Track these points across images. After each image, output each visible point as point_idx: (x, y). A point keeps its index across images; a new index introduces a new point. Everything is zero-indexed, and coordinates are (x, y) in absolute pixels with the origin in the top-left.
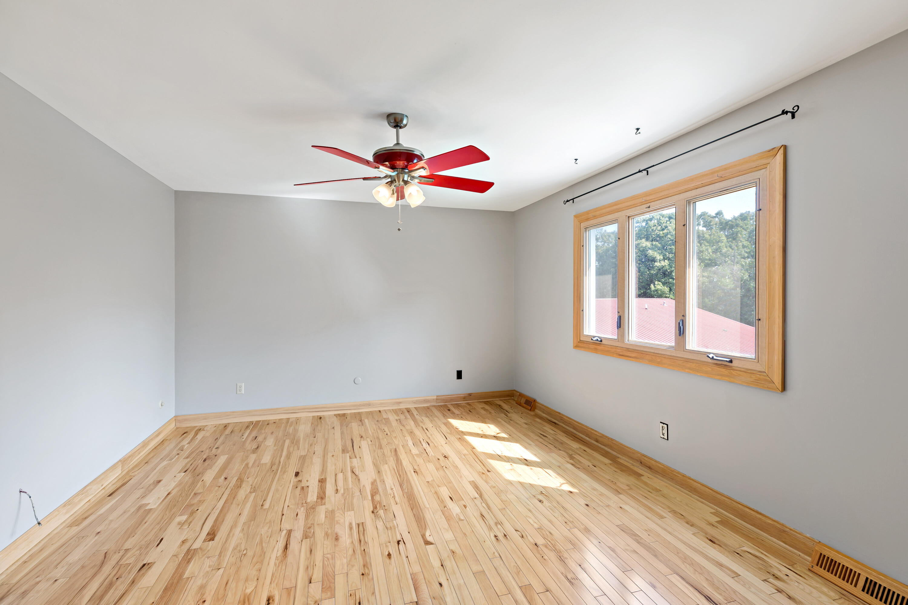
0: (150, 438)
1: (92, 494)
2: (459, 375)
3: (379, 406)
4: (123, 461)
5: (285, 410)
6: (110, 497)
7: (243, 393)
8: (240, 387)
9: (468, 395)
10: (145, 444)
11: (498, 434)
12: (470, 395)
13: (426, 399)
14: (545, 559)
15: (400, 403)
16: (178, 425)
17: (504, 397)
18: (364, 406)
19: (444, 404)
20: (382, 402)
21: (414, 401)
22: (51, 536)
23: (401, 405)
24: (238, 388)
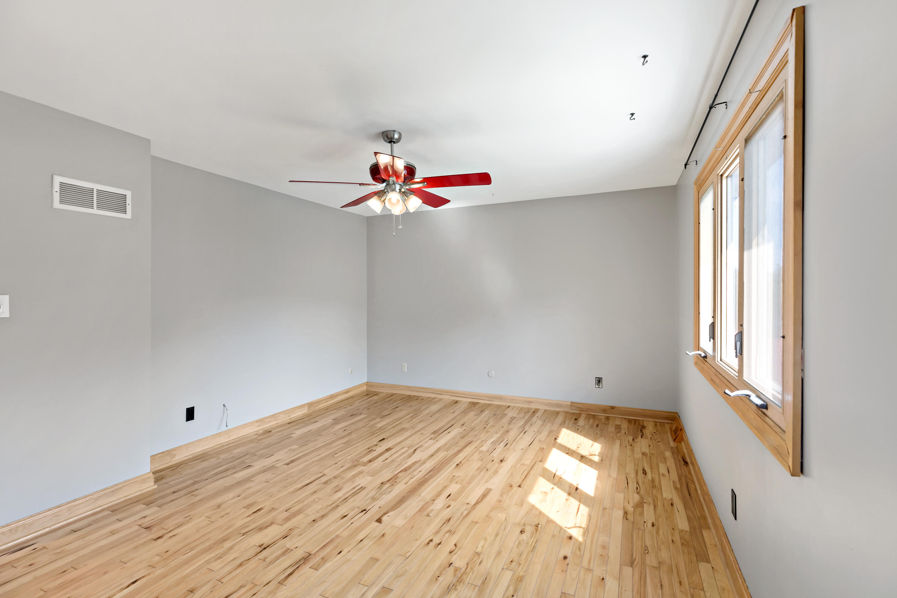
0: (339, 393)
1: (281, 420)
2: (599, 381)
3: (510, 401)
4: (310, 405)
5: (434, 391)
6: (288, 424)
7: (406, 371)
8: (404, 366)
9: (610, 407)
10: (332, 397)
11: (591, 456)
12: (613, 408)
13: (558, 403)
14: (437, 579)
15: (531, 402)
16: (369, 389)
17: (661, 419)
18: (496, 399)
19: (579, 412)
20: (513, 398)
21: (545, 403)
22: (245, 437)
23: (532, 404)
24: (403, 367)
